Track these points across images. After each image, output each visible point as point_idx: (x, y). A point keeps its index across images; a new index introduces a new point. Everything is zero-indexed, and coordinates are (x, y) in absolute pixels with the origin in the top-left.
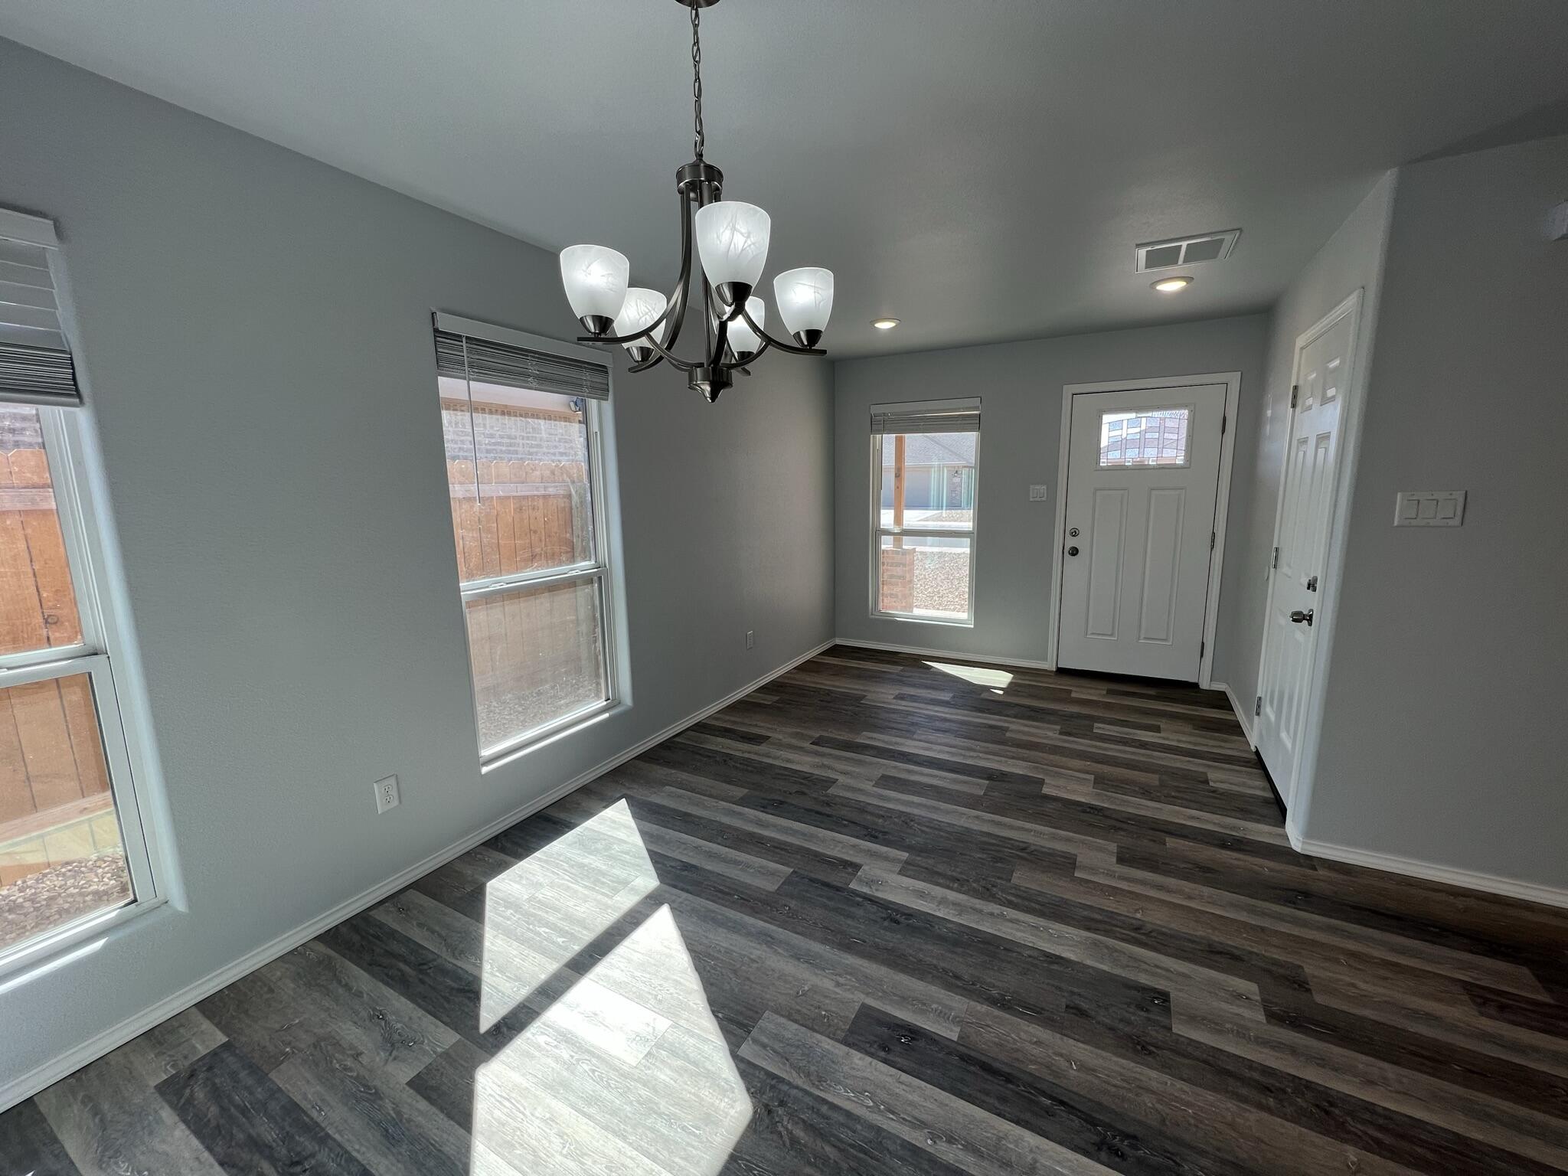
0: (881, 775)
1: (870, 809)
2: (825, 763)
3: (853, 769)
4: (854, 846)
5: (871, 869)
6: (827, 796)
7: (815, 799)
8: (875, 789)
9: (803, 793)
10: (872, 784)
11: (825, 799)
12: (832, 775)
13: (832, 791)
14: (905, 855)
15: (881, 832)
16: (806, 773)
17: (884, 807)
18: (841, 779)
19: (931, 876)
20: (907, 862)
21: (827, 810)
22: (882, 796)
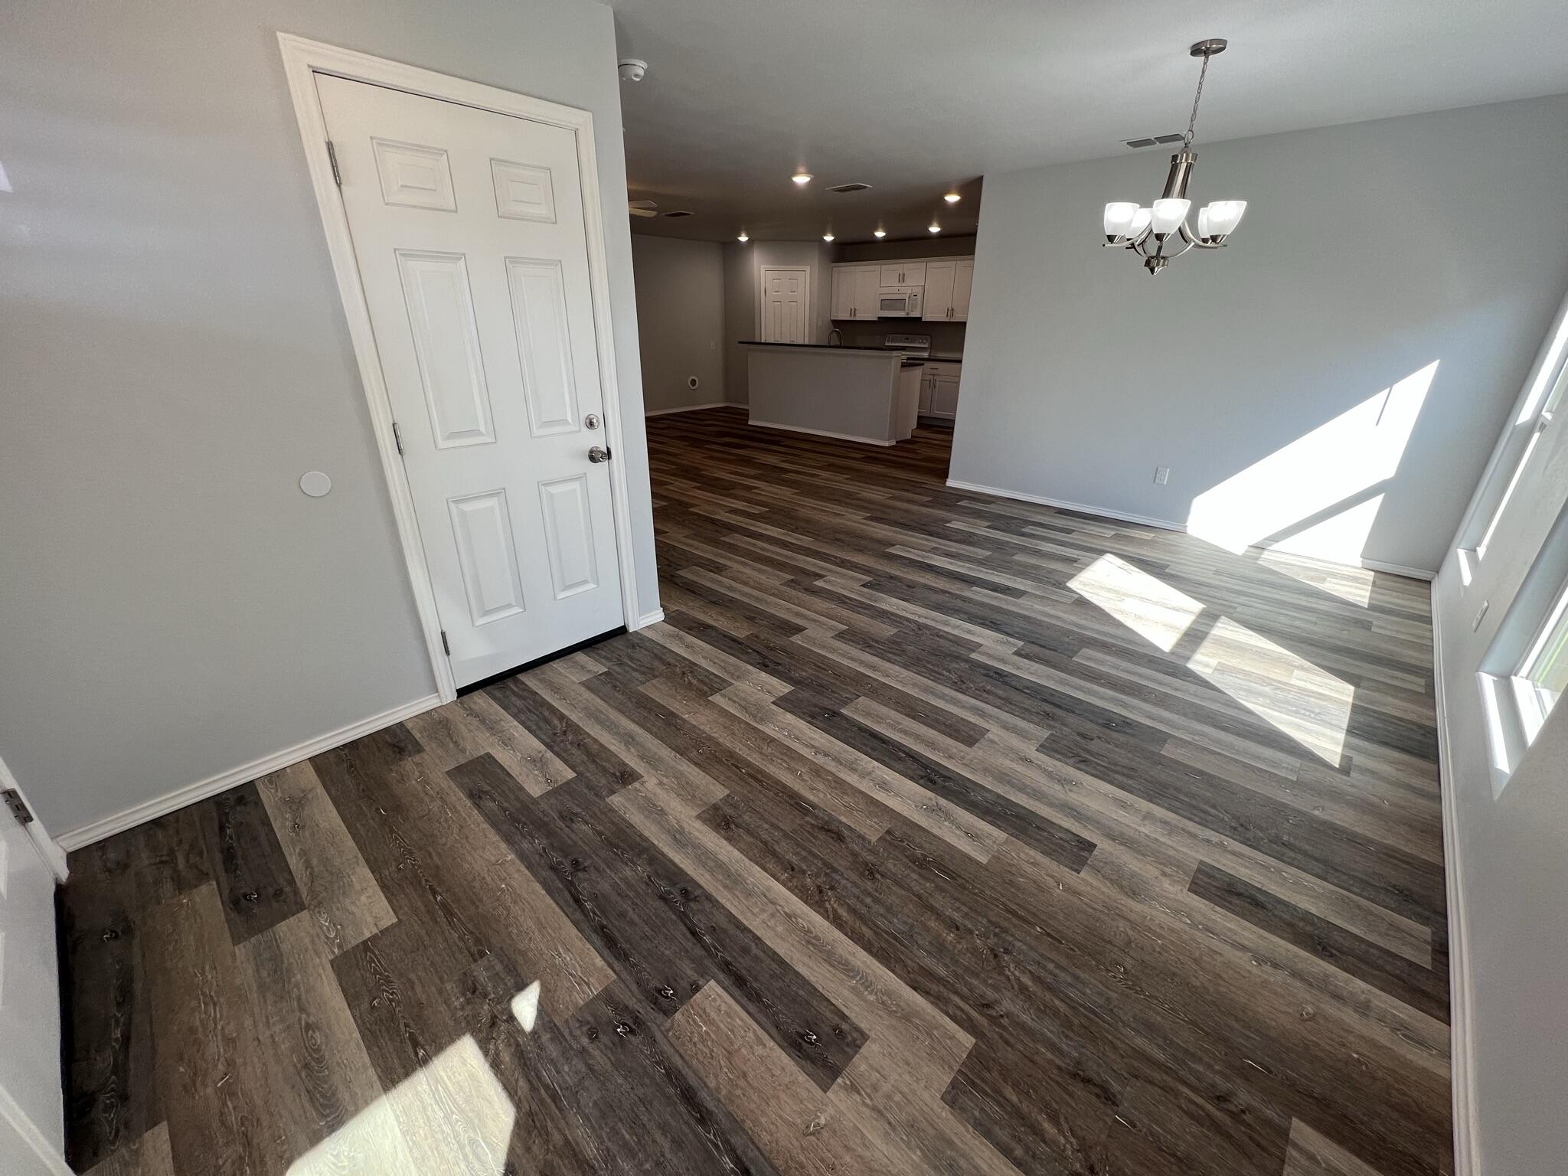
0: (975, 748)
1: (999, 702)
2: (1058, 787)
3: (1014, 766)
4: (1018, 668)
5: (1007, 651)
6: (1051, 727)
7: (1066, 725)
8: (986, 726)
9: (1083, 736)
10: (989, 735)
11: (1052, 723)
12: (1043, 759)
13: (1046, 734)
14: (974, 656)
15: (991, 677)
16: (1087, 772)
17: (981, 701)
18: (1031, 751)
19: (957, 641)
20: (974, 651)
21: (1048, 708)
22: (980, 715)
